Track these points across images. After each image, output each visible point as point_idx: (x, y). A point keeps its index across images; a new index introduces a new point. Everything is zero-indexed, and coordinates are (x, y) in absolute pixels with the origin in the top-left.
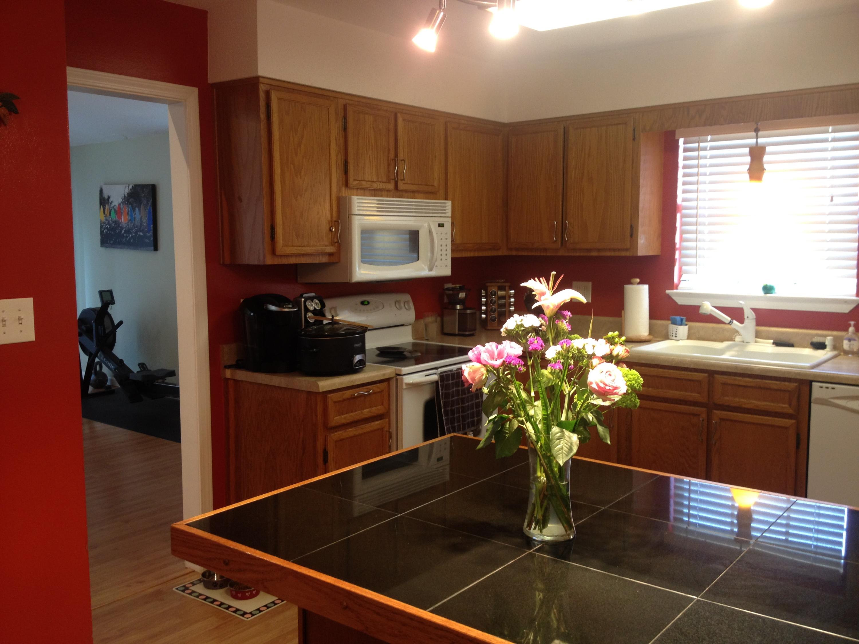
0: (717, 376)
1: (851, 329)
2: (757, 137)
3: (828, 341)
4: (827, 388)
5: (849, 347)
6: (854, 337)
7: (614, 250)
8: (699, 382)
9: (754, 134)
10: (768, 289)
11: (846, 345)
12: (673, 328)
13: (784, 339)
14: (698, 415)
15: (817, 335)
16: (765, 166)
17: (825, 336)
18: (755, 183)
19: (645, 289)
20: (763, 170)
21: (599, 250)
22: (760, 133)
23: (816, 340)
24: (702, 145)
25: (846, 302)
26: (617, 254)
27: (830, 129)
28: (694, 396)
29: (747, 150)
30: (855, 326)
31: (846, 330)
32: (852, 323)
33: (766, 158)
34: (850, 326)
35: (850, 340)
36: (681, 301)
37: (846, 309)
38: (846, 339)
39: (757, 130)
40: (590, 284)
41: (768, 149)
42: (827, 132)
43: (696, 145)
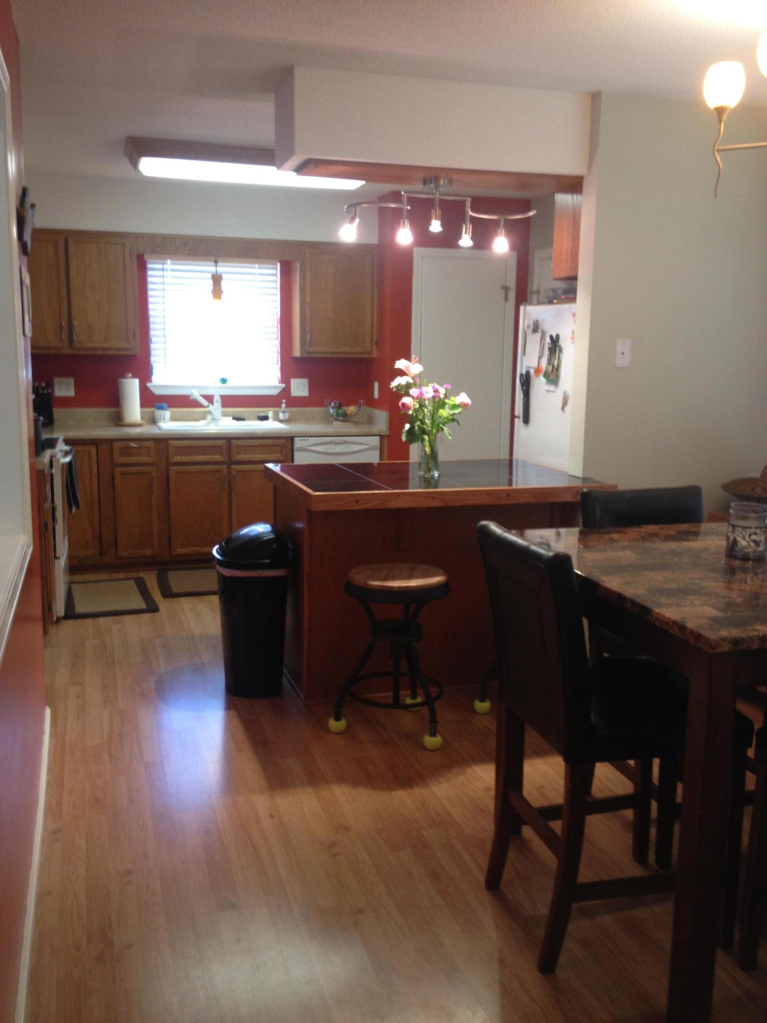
0: (233, 441)
1: (283, 405)
2: (216, 266)
3: (270, 414)
4: (304, 440)
5: (284, 417)
6: (286, 410)
7: (118, 349)
8: (221, 447)
9: (213, 263)
10: (224, 381)
11: (281, 416)
12: (158, 413)
13: (238, 416)
14: (220, 471)
15: (261, 411)
16: (223, 289)
17: (269, 411)
18: (217, 301)
19: (136, 382)
20: (221, 292)
21: (104, 349)
22: (219, 264)
23: (261, 414)
24: (165, 266)
25: (275, 387)
26: (121, 353)
27: (257, 266)
28: (217, 457)
29: (209, 276)
30: (285, 403)
31: (280, 406)
32: (284, 401)
33: (223, 283)
34: (282, 403)
35: (284, 413)
36: (157, 392)
37: (275, 392)
38: (281, 412)
39: (216, 262)
40: (72, 381)
41: (224, 276)
42: (254, 268)
43: (160, 266)
